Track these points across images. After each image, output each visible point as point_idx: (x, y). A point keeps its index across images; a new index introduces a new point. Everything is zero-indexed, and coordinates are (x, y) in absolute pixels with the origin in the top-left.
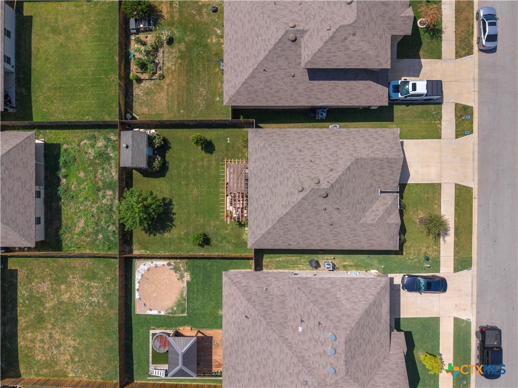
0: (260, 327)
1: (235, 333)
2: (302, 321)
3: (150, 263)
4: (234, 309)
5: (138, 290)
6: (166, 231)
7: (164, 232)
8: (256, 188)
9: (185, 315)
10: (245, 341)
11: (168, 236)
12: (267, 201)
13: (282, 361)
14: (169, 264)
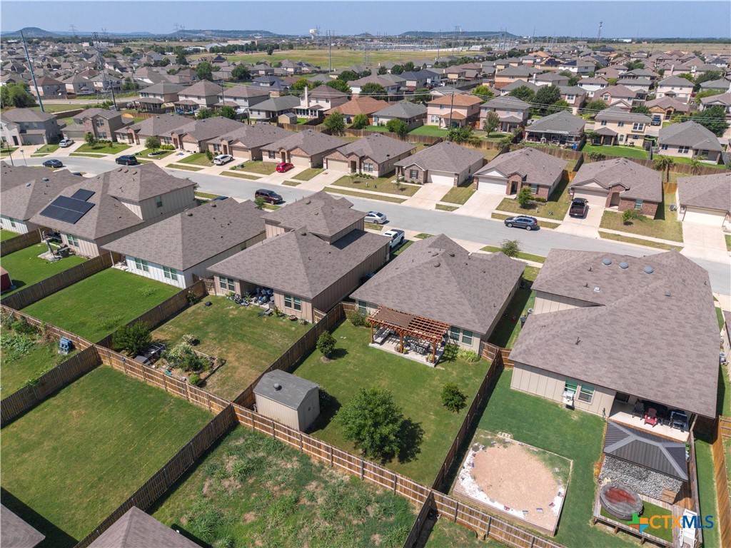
0: (592, 329)
1: (602, 367)
2: (587, 286)
3: (463, 471)
4: (564, 357)
5: (507, 508)
6: (420, 436)
7: (420, 439)
8: (416, 305)
9: (572, 462)
10: (613, 354)
11: (430, 435)
12: (436, 297)
13: (641, 314)
14: (476, 449)
